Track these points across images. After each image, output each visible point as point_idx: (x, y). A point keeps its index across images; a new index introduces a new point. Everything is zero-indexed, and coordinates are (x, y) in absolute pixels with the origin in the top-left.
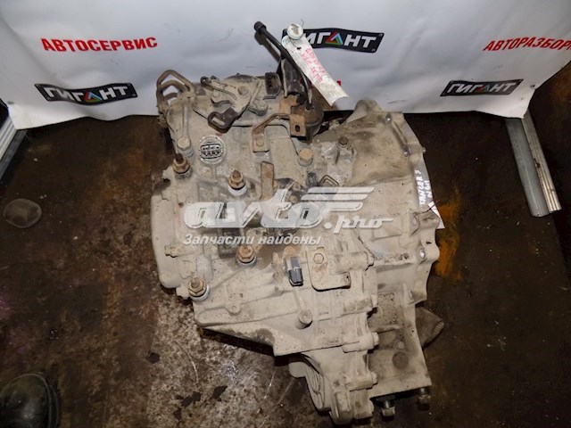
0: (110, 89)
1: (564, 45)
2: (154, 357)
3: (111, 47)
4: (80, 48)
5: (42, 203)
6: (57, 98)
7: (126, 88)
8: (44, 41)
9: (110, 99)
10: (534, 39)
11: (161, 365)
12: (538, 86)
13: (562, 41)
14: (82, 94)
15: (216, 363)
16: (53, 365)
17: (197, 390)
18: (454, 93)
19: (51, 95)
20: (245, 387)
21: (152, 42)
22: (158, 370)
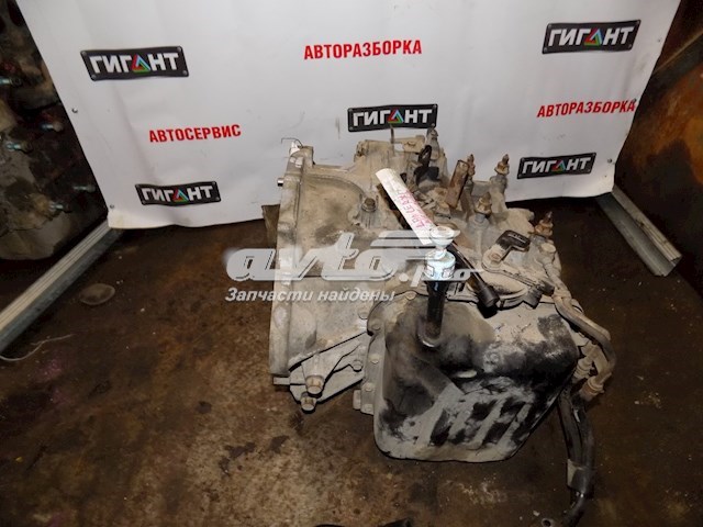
0: (197, 189)
1: (614, 108)
2: (204, 407)
3: (202, 136)
4: (178, 138)
5: (116, 287)
6: (152, 201)
7: (211, 187)
8: (152, 132)
9: (196, 201)
10: (582, 104)
11: (213, 415)
12: (615, 160)
13: (610, 103)
14: (171, 192)
15: (277, 413)
16: (91, 417)
17: (250, 441)
18: (529, 175)
19: (147, 198)
20: (312, 439)
21: (237, 130)
22: (207, 420)
